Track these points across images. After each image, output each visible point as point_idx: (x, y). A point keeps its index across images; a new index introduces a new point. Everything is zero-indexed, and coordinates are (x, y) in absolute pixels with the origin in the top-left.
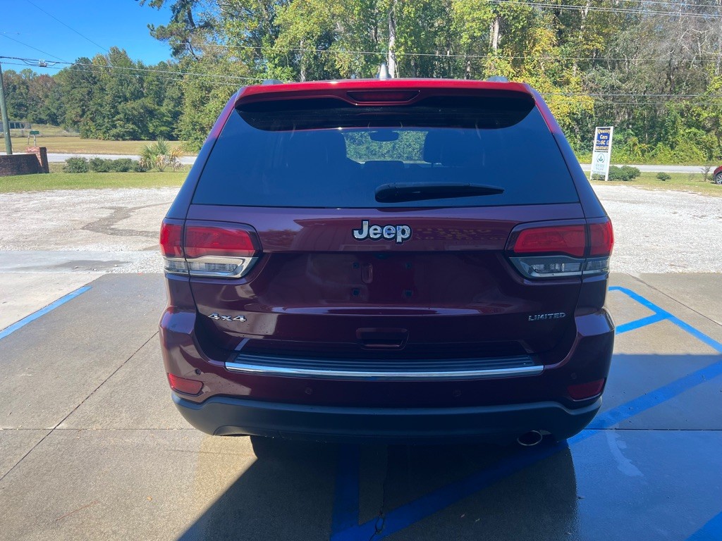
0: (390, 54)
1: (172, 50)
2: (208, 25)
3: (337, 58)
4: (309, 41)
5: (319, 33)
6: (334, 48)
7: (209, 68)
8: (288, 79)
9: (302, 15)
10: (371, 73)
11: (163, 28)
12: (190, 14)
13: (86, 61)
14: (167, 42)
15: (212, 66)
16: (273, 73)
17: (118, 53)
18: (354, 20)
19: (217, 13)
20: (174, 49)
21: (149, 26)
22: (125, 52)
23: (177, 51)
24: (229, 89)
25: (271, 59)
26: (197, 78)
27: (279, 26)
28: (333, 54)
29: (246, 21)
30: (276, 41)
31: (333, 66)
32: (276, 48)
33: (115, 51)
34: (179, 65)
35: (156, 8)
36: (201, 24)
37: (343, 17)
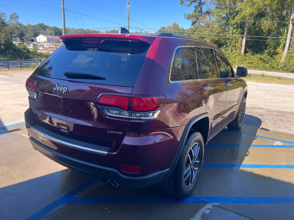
0: (291, 22)
1: (192, 23)
2: (208, 13)
3: (263, 24)
4: (251, 17)
5: (256, 14)
6: (263, 20)
7: (205, 30)
8: (239, 34)
9: (250, 6)
10: (280, 31)
11: (190, 14)
12: (201, 8)
13: (164, 28)
14: (190, 20)
15: (206, 29)
16: (232, 31)
17: (176, 25)
18: (275, 6)
19: (212, 8)
20: (193, 22)
21: (184, 14)
22: (178, 24)
23: (194, 23)
24: (211, 38)
25: (232, 26)
26: (199, 34)
27: (238, 11)
28: (261, 23)
29: (224, 10)
30: (235, 18)
31: (260, 28)
32: (235, 21)
33: (175, 24)
34: (193, 29)
35: (188, 7)
36: (205, 12)
37: (270, 5)
